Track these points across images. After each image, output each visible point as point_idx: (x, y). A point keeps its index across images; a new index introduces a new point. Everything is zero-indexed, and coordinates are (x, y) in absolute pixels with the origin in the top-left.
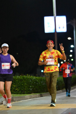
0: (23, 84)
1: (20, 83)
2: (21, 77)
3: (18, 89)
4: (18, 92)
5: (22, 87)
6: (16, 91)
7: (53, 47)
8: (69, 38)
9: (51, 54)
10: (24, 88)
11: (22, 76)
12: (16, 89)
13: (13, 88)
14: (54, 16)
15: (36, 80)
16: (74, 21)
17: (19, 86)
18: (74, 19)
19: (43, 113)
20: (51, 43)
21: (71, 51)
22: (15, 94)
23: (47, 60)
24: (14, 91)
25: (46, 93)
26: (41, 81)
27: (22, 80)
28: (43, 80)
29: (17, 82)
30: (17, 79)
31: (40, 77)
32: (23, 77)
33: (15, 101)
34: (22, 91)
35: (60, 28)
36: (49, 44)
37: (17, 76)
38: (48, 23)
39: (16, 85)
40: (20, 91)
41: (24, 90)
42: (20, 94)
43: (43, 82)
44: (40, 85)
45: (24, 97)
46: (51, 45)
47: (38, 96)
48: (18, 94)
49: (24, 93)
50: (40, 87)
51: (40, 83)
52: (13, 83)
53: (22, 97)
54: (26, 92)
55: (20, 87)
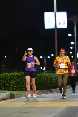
0: (21, 81)
1: (18, 80)
2: (19, 73)
3: (16, 86)
4: (16, 89)
5: (20, 84)
6: (14, 88)
7: (64, 54)
8: (70, 35)
9: (62, 60)
10: (22, 85)
11: (21, 72)
12: (14, 86)
13: (11, 85)
14: (55, 11)
16: (75, 17)
17: (17, 83)
18: (75, 15)
19: (42, 110)
20: (63, 50)
21: (71, 48)
22: (14, 91)
23: (59, 64)
24: (12, 88)
25: (45, 90)
26: (40, 78)
27: (21, 77)
28: (42, 77)
29: (15, 79)
30: (16, 76)
31: (39, 74)
32: (22, 74)
34: (20, 88)
35: (60, 24)
36: (61, 51)
37: (15, 72)
38: (48, 19)
39: (14, 82)
40: (18, 87)
41: (22, 87)
42: (19, 91)
43: (42, 79)
44: (39, 82)
45: (23, 94)
46: (62, 52)
48: (16, 91)
49: (22, 91)
50: (39, 84)
51: (39, 80)
52: (12, 80)
53: (20, 94)
54: (25, 89)
55: (19, 84)
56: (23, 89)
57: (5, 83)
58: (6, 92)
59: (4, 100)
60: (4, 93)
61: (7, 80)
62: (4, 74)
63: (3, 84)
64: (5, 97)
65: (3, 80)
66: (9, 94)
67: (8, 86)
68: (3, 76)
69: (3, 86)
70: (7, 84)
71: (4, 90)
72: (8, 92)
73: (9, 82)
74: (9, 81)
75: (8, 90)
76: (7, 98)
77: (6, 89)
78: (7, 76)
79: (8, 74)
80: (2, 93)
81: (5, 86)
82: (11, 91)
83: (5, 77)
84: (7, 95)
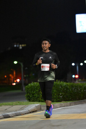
10: (53, 96)
13: (40, 96)
15: (67, 86)
19: (75, 123)
22: (43, 102)
25: (78, 101)
26: (72, 87)
28: (75, 86)
31: (71, 83)
33: (43, 110)
41: (53, 98)
43: (75, 89)
44: (71, 92)
47: (69, 104)
50: (72, 94)
51: (71, 90)
54: (56, 99)
56: (54, 100)
57: (34, 93)
58: (35, 104)
59: (33, 112)
60: (33, 105)
61: (36, 90)
62: (32, 84)
63: (32, 95)
64: (34, 109)
65: (31, 90)
66: (38, 106)
67: (38, 97)
68: (32, 86)
69: (32, 97)
70: (36, 95)
71: (33, 101)
72: (37, 104)
73: (38, 93)
74: (38, 91)
75: (37, 101)
76: (36, 110)
77: (35, 100)
78: (35, 86)
79: (36, 84)
80: (31, 105)
81: (33, 96)
82: (40, 103)
83: (34, 87)
84: (36, 107)
